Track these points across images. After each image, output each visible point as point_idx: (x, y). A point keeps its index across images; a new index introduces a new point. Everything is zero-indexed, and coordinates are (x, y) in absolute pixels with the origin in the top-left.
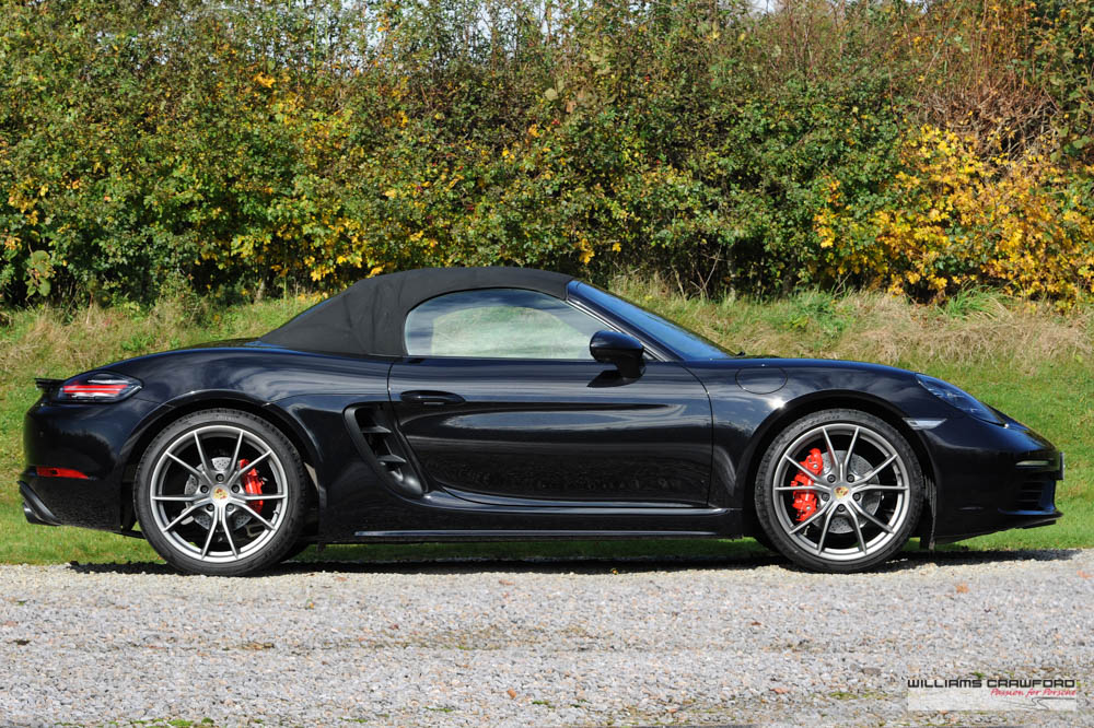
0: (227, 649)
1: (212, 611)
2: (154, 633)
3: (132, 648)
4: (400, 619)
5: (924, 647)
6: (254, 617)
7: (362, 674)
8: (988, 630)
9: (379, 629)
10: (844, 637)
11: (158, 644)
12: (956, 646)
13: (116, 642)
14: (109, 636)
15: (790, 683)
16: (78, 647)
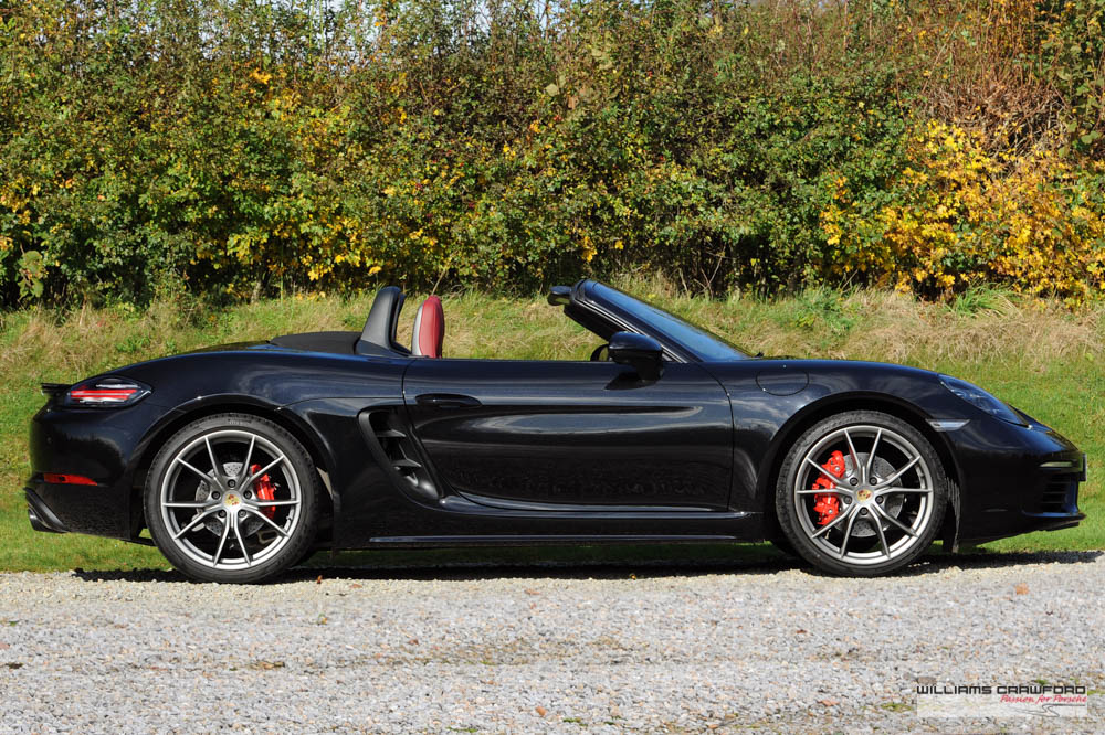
0: (235, 669)
1: (218, 628)
2: (156, 653)
3: (133, 670)
4: (420, 633)
5: (982, 653)
6: (263, 634)
7: (379, 694)
8: (1051, 634)
9: (398, 644)
10: (896, 643)
11: (160, 665)
12: (1017, 652)
13: (115, 664)
14: (108, 657)
15: (839, 695)
16: (74, 670)
